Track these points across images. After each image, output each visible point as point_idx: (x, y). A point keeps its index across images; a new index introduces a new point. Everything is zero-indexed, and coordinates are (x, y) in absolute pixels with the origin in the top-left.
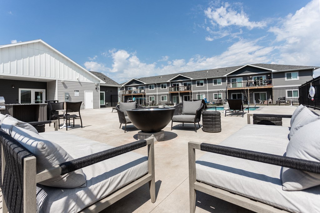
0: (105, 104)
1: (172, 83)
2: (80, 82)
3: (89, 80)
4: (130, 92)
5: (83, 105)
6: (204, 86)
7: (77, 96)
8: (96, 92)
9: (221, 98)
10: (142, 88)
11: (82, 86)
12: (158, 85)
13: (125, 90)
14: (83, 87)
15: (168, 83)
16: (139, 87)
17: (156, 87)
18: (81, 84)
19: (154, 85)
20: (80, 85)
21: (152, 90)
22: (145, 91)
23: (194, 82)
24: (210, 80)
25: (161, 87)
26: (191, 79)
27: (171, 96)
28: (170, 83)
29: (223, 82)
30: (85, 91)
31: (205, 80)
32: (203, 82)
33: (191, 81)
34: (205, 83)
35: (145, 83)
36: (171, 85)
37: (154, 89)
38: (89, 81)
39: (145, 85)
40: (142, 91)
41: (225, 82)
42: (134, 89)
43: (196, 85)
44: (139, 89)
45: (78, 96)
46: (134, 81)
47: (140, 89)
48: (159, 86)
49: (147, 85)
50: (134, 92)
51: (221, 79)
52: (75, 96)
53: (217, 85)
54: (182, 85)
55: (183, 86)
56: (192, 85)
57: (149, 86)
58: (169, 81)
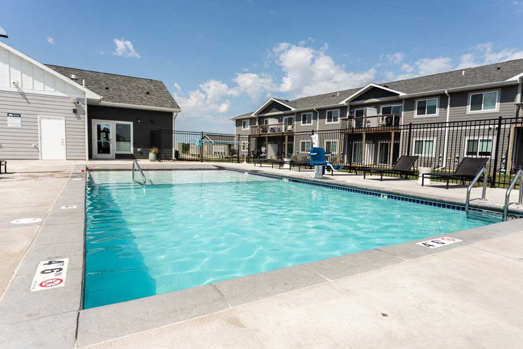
0: (132, 152)
1: (352, 107)
2: (23, 94)
3: (53, 90)
4: (265, 130)
5: (36, 150)
6: (437, 114)
7: (15, 126)
8: (76, 119)
9: (489, 154)
10: (290, 122)
11: (29, 103)
12: (321, 113)
13: (257, 124)
14: (31, 105)
15: (343, 109)
16: (284, 118)
17: (315, 118)
18: (26, 99)
19: (312, 113)
20: (24, 101)
21: (307, 124)
22: (293, 127)
23: (409, 103)
24: (458, 98)
25: (326, 119)
26: (402, 94)
27: (349, 142)
28: (348, 109)
29: (502, 100)
30: (39, 116)
31: (442, 96)
32: (436, 101)
33: (400, 101)
34: (443, 105)
35: (293, 109)
36: (351, 113)
37: (311, 124)
38: (50, 91)
39: (293, 114)
40: (289, 128)
41: (513, 99)
42: (272, 122)
43: (416, 111)
44: (283, 123)
45: (20, 126)
46: (273, 105)
47: (286, 122)
48: (322, 117)
49: (298, 113)
50: (272, 128)
51: (497, 94)
52: (9, 126)
53: (483, 111)
54: (378, 112)
55: (381, 114)
56: (403, 112)
57: (304, 116)
58: (343, 103)
